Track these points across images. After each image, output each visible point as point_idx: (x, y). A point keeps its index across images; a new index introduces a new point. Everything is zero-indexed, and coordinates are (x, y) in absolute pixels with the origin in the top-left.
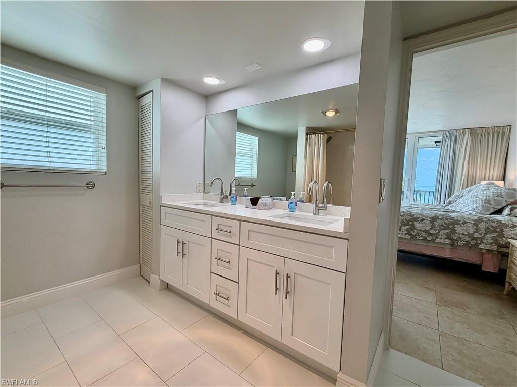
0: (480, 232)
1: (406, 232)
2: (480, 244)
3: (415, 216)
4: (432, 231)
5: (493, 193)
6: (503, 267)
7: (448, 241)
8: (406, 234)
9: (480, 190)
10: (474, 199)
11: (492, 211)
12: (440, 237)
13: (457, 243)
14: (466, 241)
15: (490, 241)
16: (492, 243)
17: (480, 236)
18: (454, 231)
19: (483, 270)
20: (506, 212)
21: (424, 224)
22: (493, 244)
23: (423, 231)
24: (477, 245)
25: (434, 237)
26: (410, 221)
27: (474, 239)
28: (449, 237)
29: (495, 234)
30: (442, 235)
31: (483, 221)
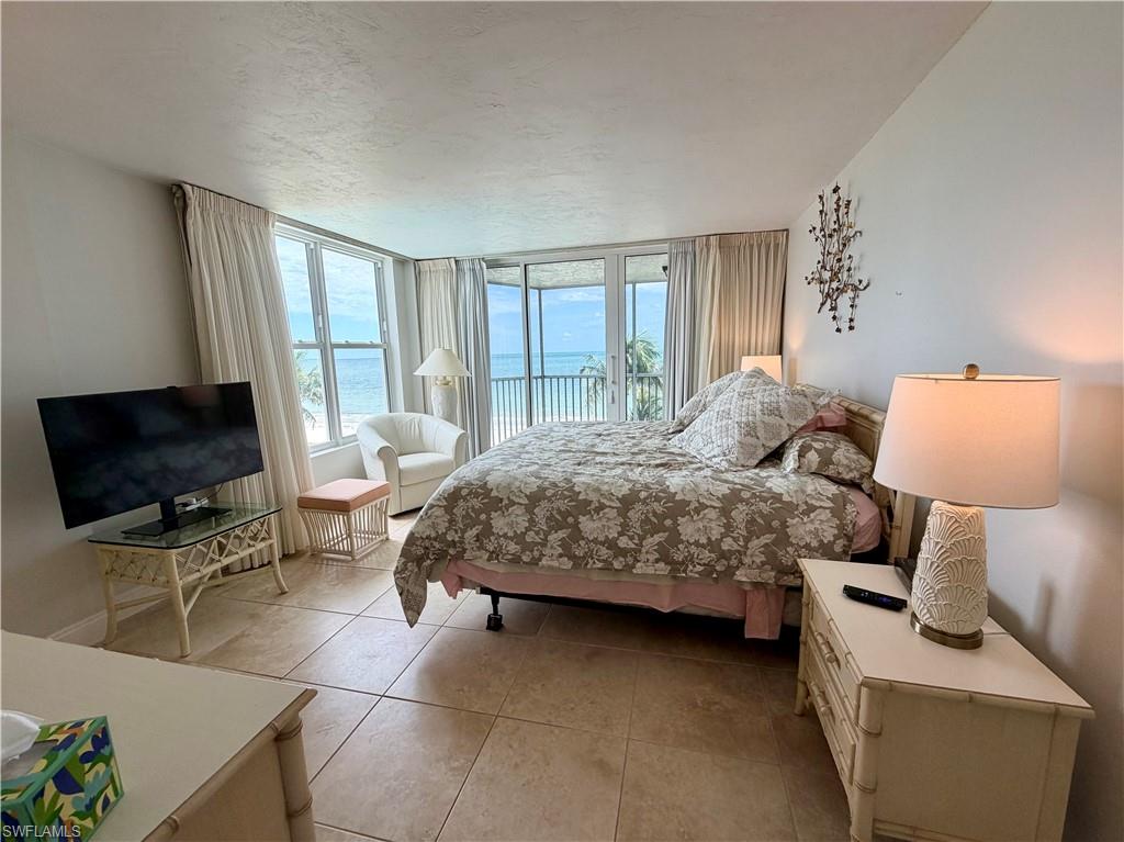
0: (735, 535)
1: (560, 550)
2: (738, 568)
3: (581, 497)
4: (623, 542)
5: (762, 403)
6: (790, 621)
7: (662, 568)
8: (561, 556)
9: (736, 395)
10: (724, 423)
11: (761, 454)
12: (643, 557)
13: (685, 571)
14: (704, 565)
15: (758, 561)
16: (763, 563)
17: (736, 547)
18: (675, 538)
19: (746, 636)
20: (790, 460)
21: (604, 521)
22: (766, 566)
23: (603, 544)
24: (730, 572)
25: (630, 560)
26: (570, 514)
27: (723, 555)
28: (664, 556)
29: (767, 539)
30: (647, 553)
31: (742, 500)
